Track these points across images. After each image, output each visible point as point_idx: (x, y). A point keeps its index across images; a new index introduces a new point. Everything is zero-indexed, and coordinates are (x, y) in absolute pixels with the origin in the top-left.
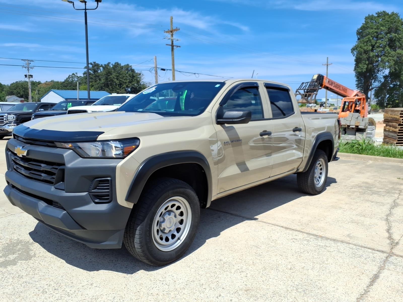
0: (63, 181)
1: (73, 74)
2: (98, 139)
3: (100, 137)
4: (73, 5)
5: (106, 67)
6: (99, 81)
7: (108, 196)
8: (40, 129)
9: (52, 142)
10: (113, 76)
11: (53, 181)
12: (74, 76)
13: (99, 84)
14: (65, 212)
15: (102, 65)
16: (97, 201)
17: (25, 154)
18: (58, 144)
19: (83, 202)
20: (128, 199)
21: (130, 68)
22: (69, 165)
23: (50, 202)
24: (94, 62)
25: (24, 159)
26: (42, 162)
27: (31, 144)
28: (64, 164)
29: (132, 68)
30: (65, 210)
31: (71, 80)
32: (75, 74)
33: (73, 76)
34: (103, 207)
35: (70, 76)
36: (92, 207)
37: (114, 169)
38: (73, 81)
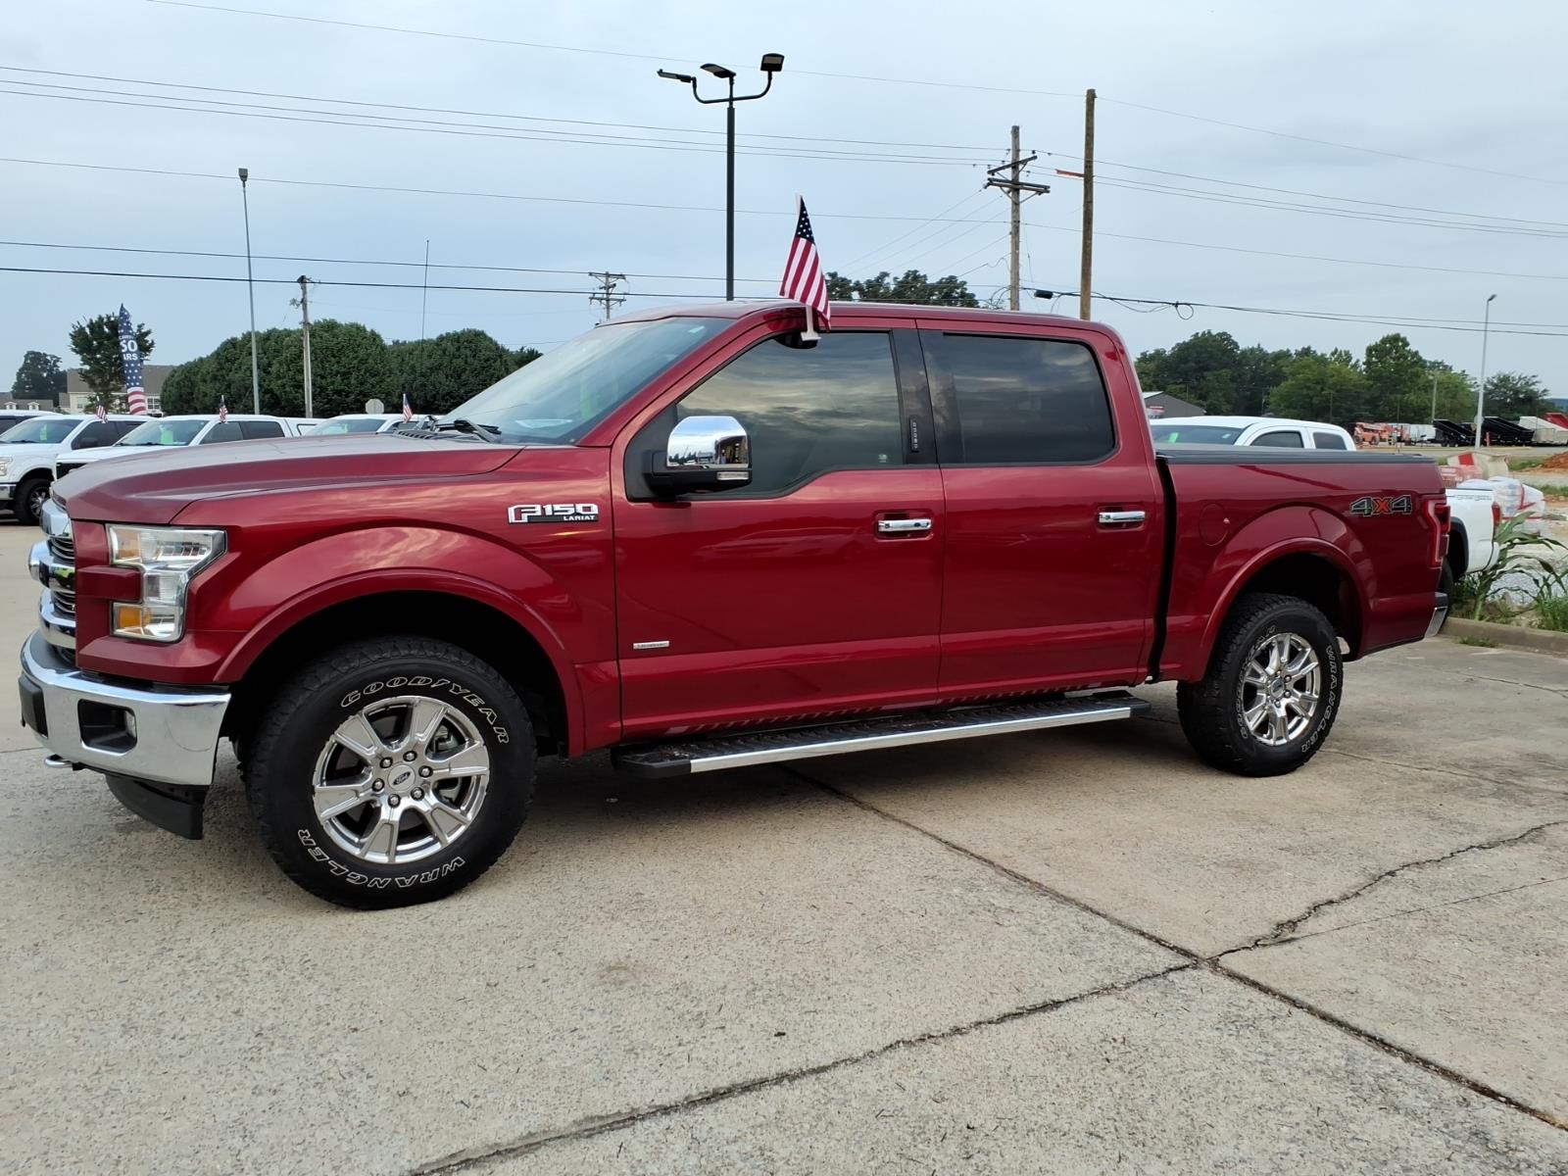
4: (695, 86)
5: (872, 288)
21: (958, 291)
24: (830, 275)
29: (967, 292)
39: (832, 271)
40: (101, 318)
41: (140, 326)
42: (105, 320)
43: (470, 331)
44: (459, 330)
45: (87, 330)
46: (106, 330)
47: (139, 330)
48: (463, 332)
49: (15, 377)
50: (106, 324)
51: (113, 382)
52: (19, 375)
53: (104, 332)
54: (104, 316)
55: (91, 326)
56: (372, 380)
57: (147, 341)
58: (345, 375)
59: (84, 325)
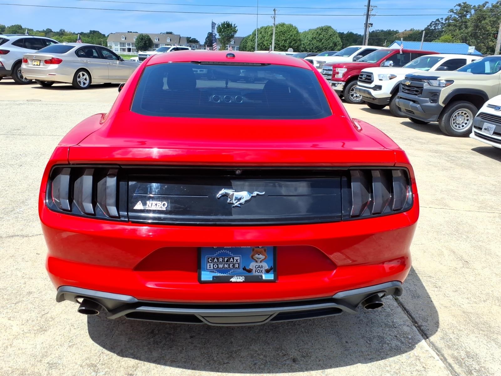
0: (421, 94)
1: (438, 20)
2: (437, 79)
3: (438, 79)
5: (479, 9)
6: (464, 29)
7: (436, 100)
8: (417, 75)
9: (421, 79)
10: (487, 21)
11: (417, 94)
12: (438, 22)
13: (463, 33)
14: (419, 105)
15: (475, 6)
16: (431, 102)
17: (409, 84)
18: (423, 80)
19: (426, 102)
20: (443, 103)
22: (424, 88)
23: (414, 101)
24: (463, 3)
25: (409, 86)
26: (415, 87)
27: (412, 80)
28: (423, 88)
30: (419, 104)
31: (433, 28)
32: (440, 20)
33: (436, 22)
34: (433, 104)
35: (433, 23)
36: (429, 104)
37: (440, 90)
38: (435, 29)
39: (464, 2)
40: (224, 22)
41: (234, 25)
42: (225, 23)
43: (326, 26)
44: (323, 26)
45: (221, 26)
46: (226, 26)
47: (234, 26)
48: (324, 27)
49: (205, 40)
50: (226, 24)
51: (226, 42)
52: (206, 39)
53: (225, 26)
54: (225, 22)
55: (222, 25)
56: (293, 42)
57: (236, 29)
58: (285, 41)
59: (220, 24)
